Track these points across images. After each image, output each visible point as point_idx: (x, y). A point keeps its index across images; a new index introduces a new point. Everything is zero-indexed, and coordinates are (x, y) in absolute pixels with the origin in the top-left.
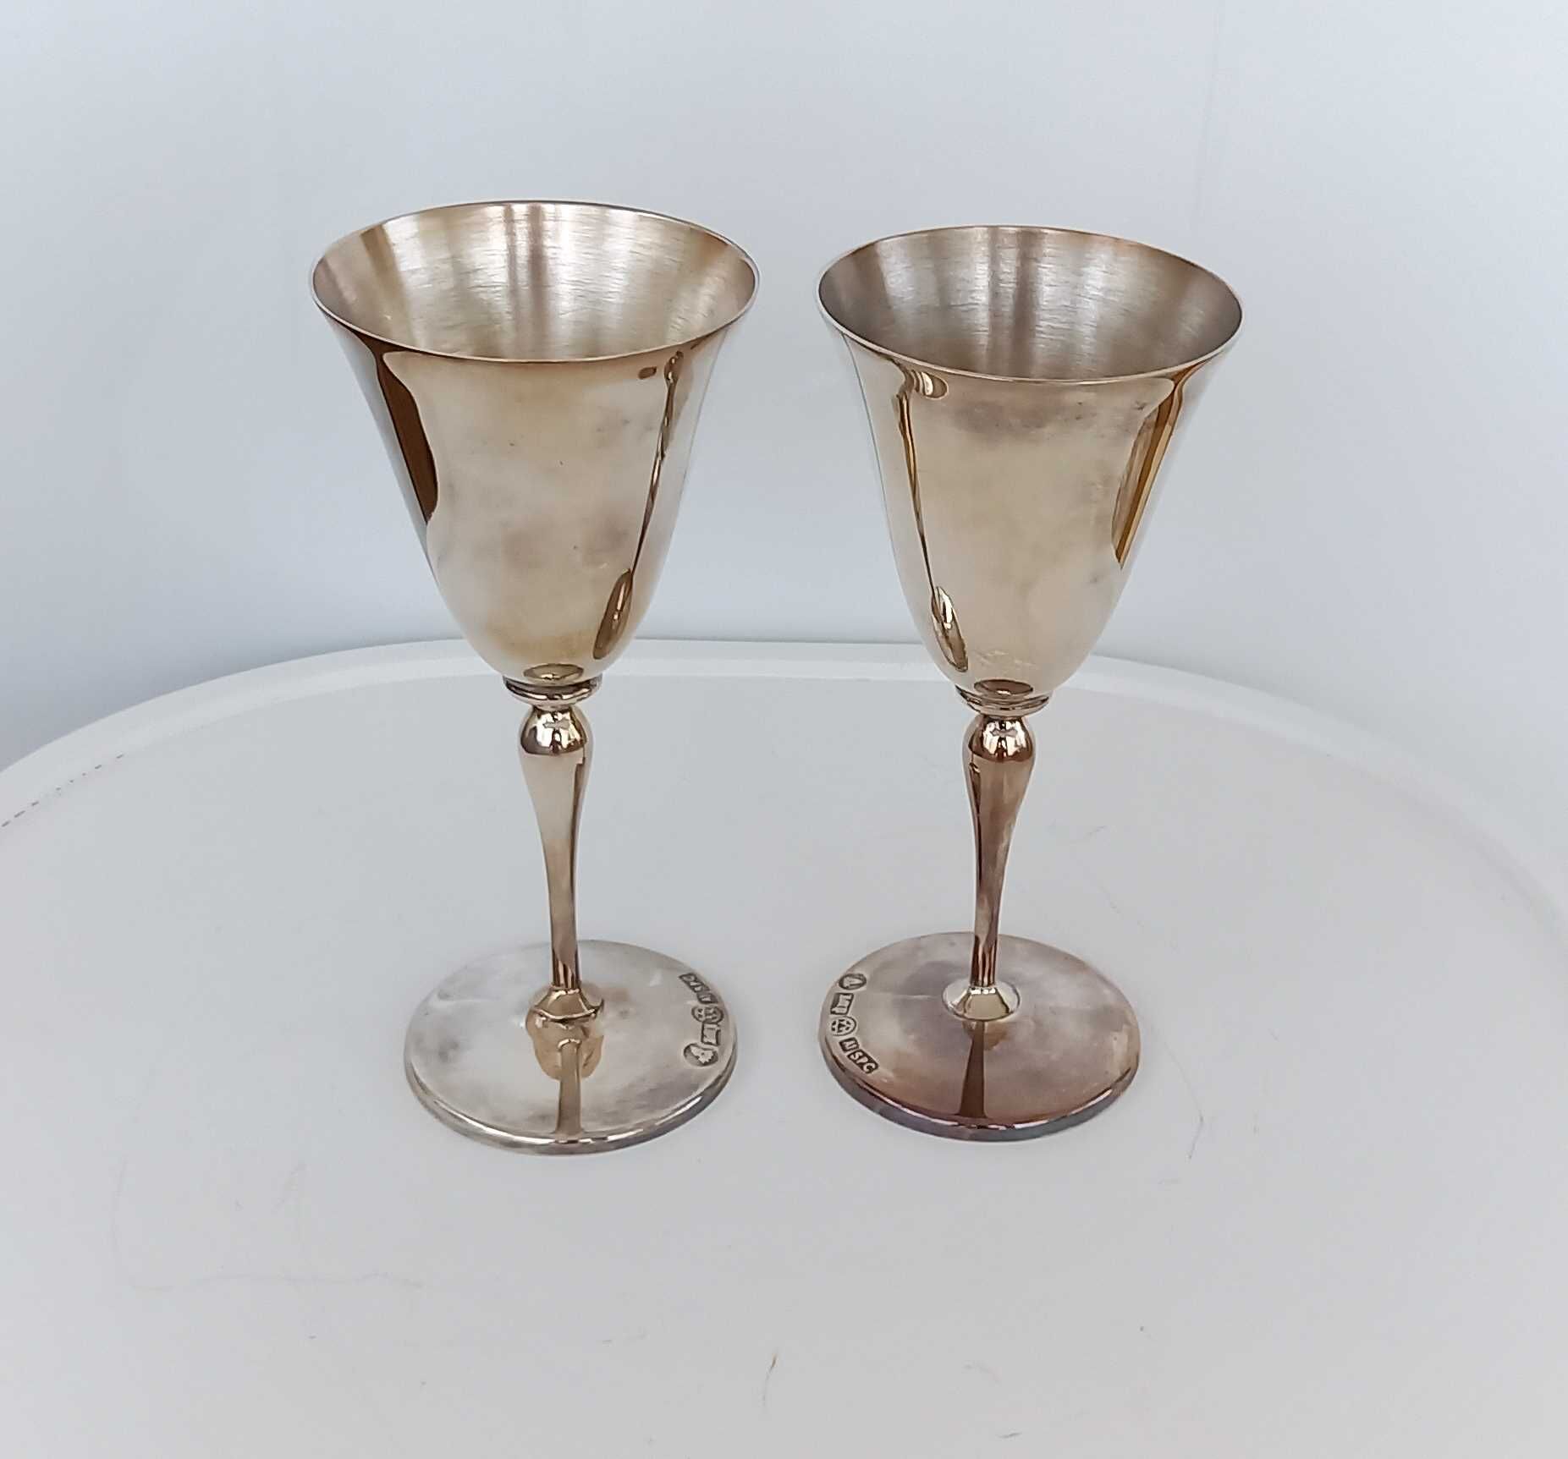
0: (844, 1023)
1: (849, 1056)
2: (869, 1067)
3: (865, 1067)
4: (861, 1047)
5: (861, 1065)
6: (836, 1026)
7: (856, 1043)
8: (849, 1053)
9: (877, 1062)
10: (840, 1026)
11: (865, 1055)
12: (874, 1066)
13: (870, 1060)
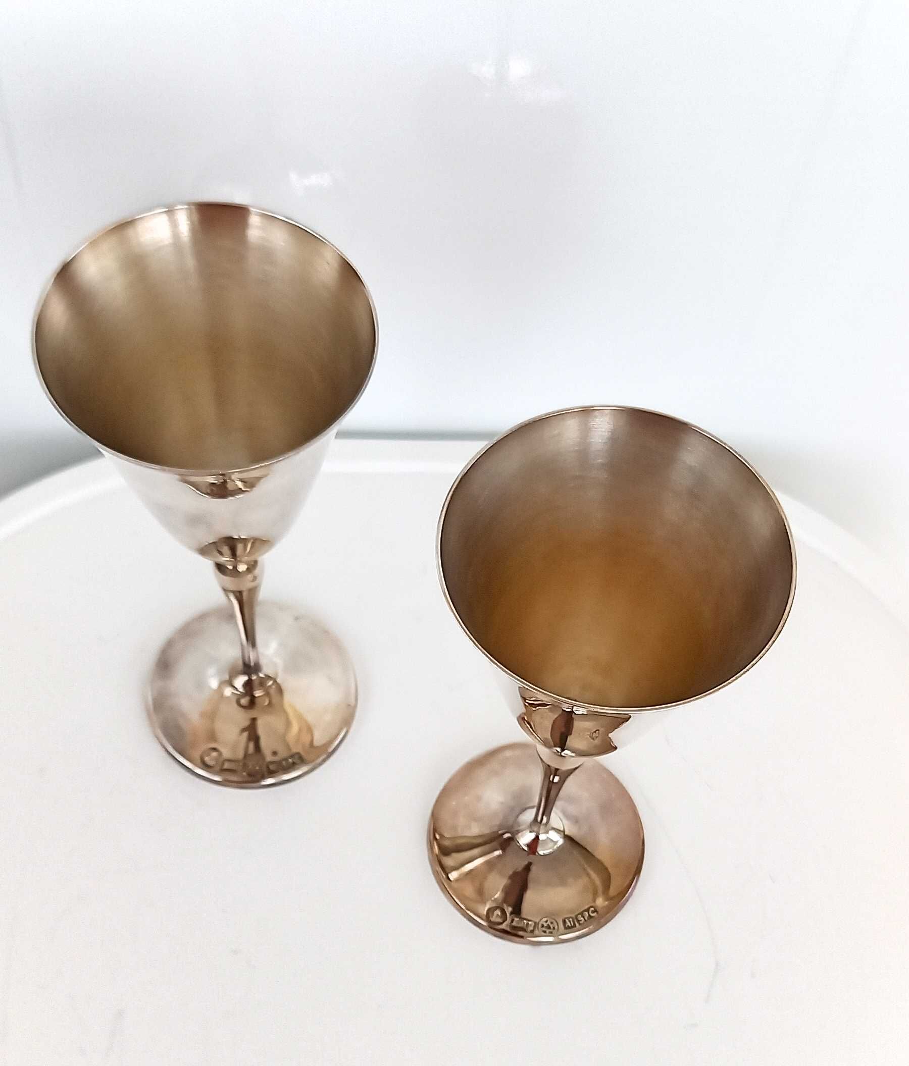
0: (545, 925)
1: (580, 924)
2: (593, 912)
3: (592, 915)
4: (573, 916)
5: (590, 917)
6: (548, 931)
7: (568, 918)
8: (577, 925)
9: (589, 906)
10: (549, 927)
11: (582, 914)
12: (593, 909)
13: (587, 910)
